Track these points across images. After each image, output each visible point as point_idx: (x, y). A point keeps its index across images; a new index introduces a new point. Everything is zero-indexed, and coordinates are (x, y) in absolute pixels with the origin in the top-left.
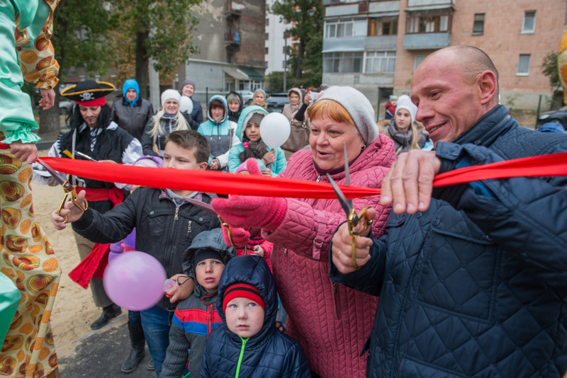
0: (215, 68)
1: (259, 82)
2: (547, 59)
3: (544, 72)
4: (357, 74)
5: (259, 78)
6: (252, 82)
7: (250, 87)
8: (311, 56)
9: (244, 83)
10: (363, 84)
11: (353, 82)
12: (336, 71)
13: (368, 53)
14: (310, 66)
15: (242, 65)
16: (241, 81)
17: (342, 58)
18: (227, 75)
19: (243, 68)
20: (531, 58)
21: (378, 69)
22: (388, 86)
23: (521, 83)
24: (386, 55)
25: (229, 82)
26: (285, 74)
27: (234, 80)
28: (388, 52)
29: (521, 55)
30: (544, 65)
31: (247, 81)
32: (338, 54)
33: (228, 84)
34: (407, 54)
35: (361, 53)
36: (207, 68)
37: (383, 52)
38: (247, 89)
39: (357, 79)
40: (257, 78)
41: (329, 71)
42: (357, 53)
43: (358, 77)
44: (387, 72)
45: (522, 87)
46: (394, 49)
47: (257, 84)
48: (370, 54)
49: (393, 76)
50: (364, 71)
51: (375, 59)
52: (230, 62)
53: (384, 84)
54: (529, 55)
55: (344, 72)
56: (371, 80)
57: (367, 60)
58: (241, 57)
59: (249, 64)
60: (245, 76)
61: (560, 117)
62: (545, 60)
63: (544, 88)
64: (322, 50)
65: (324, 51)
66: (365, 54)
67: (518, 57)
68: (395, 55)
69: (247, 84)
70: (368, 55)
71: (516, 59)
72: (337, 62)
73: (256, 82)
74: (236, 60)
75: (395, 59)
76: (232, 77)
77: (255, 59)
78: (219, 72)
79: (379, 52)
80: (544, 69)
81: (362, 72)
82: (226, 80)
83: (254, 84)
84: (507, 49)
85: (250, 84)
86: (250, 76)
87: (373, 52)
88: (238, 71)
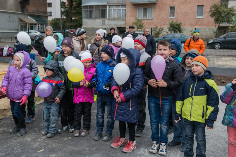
0: (12, 16)
1: (43, 25)
2: (212, 8)
3: (211, 15)
4: (104, 19)
5: (43, 22)
6: (38, 25)
7: (37, 27)
8: (76, 9)
9: (33, 26)
10: (108, 25)
11: (101, 24)
12: (91, 17)
13: (110, 6)
14: (76, 15)
15: (32, 13)
16: (31, 24)
17: (94, 9)
18: (21, 20)
19: (32, 16)
20: (204, 7)
21: (116, 16)
22: (122, 26)
23: (199, 23)
24: (120, 8)
25: (23, 25)
26: (61, 20)
27: (26, 23)
28: (121, 5)
29: (198, 6)
30: (210, 11)
31: (35, 24)
32: (91, 7)
33: (22, 26)
34: (133, 7)
35: (105, 6)
36: (7, 16)
37: (119, 5)
38: (36, 30)
39: (103, 22)
40: (41, 22)
41: (86, 18)
42: (103, 6)
43: (105, 21)
44: (121, 18)
45: (200, 25)
46: (125, 4)
47: (42, 26)
48: (111, 7)
49: (125, 20)
50: (107, 18)
51: (113, 10)
52: (23, 12)
53: (120, 25)
54: (203, 6)
55: (96, 18)
56: (112, 23)
57: (109, 10)
58: (31, 8)
59: (36, 13)
60: (33, 21)
61: (220, 42)
62: (211, 8)
63: (212, 25)
64: (81, 5)
65: (82, 5)
66: (108, 7)
67: (197, 7)
68: (126, 8)
69: (35, 26)
70: (109, 8)
71: (196, 9)
72: (91, 12)
73: (41, 25)
74: (27, 10)
75: (126, 10)
76: (25, 22)
77: (40, 10)
78: (15, 18)
79: (115, 6)
80: (210, 13)
81: (106, 18)
82: (20, 24)
83: (40, 26)
84: (190, 3)
85: (37, 26)
86: (36, 21)
87: (113, 6)
88: (29, 17)
